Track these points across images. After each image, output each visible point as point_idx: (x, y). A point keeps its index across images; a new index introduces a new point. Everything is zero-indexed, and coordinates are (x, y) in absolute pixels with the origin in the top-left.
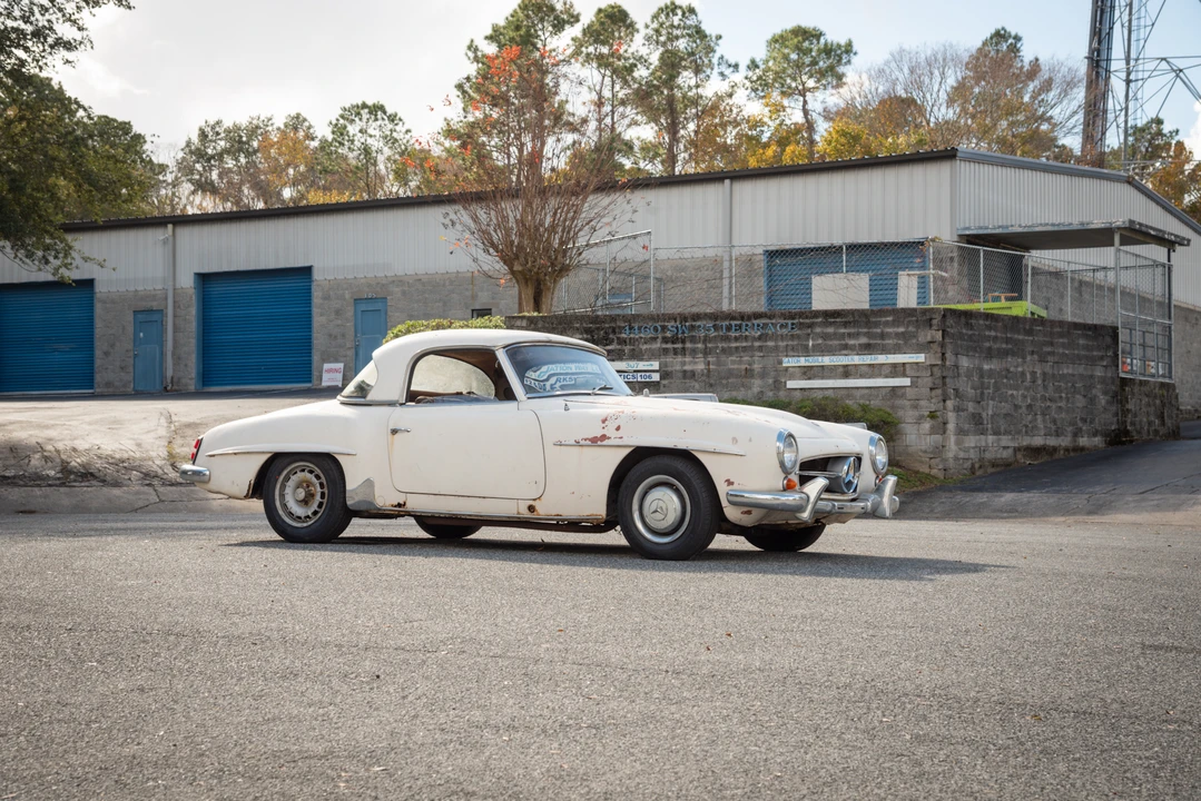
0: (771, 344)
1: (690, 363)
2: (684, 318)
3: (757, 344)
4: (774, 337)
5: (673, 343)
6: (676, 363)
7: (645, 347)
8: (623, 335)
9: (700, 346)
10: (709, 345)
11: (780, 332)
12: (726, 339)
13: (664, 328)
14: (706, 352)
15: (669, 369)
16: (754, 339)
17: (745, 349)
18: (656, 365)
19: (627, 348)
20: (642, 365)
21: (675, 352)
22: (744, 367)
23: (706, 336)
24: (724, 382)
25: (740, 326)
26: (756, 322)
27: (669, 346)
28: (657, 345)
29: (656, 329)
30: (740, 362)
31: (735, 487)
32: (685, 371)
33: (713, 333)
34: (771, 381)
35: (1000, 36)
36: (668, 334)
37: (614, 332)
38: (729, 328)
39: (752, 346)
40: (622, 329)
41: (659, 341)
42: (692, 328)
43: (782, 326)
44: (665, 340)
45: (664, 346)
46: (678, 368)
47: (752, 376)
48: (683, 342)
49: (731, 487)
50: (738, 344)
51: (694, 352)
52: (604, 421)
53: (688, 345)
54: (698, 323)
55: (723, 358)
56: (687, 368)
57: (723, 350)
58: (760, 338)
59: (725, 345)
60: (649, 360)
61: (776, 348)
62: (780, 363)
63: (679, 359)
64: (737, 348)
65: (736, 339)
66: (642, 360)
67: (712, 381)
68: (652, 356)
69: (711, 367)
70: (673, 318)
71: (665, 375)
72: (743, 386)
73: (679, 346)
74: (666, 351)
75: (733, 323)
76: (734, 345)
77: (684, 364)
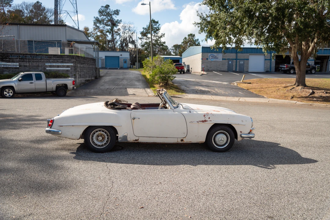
0: (43, 60)
1: (26, 64)
2: (24, 55)
3: (40, 60)
4: (43, 59)
5: (22, 59)
6: (22, 64)
7: (15, 60)
8: (10, 57)
9: (27, 60)
10: (30, 60)
11: (45, 58)
12: (34, 59)
13: (19, 56)
14: (29, 62)
15: (21, 65)
16: (39, 59)
17: (37, 61)
18: (18, 64)
19: (11, 60)
20: (15, 64)
21: (22, 61)
22: (37, 65)
23: (29, 58)
24: (33, 68)
25: (36, 57)
26: (39, 56)
27: (21, 60)
28: (18, 60)
29: (17, 57)
30: (36, 64)
31: (242, 133)
32: (24, 65)
33: (30, 58)
34: (43, 68)
35: (38, 2)
36: (20, 58)
37: (8, 57)
38: (34, 57)
39: (39, 61)
40: (9, 56)
41: (18, 59)
42: (26, 57)
43: (45, 57)
44: (20, 59)
45: (20, 60)
46: (23, 65)
47: (39, 67)
48: (24, 59)
49: (241, 133)
50: (36, 60)
51: (26, 62)
52: (204, 116)
53: (25, 60)
54: (27, 56)
55: (33, 63)
56: (25, 65)
57: (33, 61)
58: (40, 59)
59: (33, 60)
60: (16, 63)
61: (44, 61)
62: (45, 64)
63: (23, 63)
64: (36, 61)
65: (35, 59)
66: (14, 63)
67: (31, 68)
68: (17, 62)
69: (30, 65)
70: (21, 54)
71: (20, 66)
72: (37, 69)
73: (23, 60)
74: (20, 61)
75: (35, 56)
76: (35, 60)
77: (24, 64)
